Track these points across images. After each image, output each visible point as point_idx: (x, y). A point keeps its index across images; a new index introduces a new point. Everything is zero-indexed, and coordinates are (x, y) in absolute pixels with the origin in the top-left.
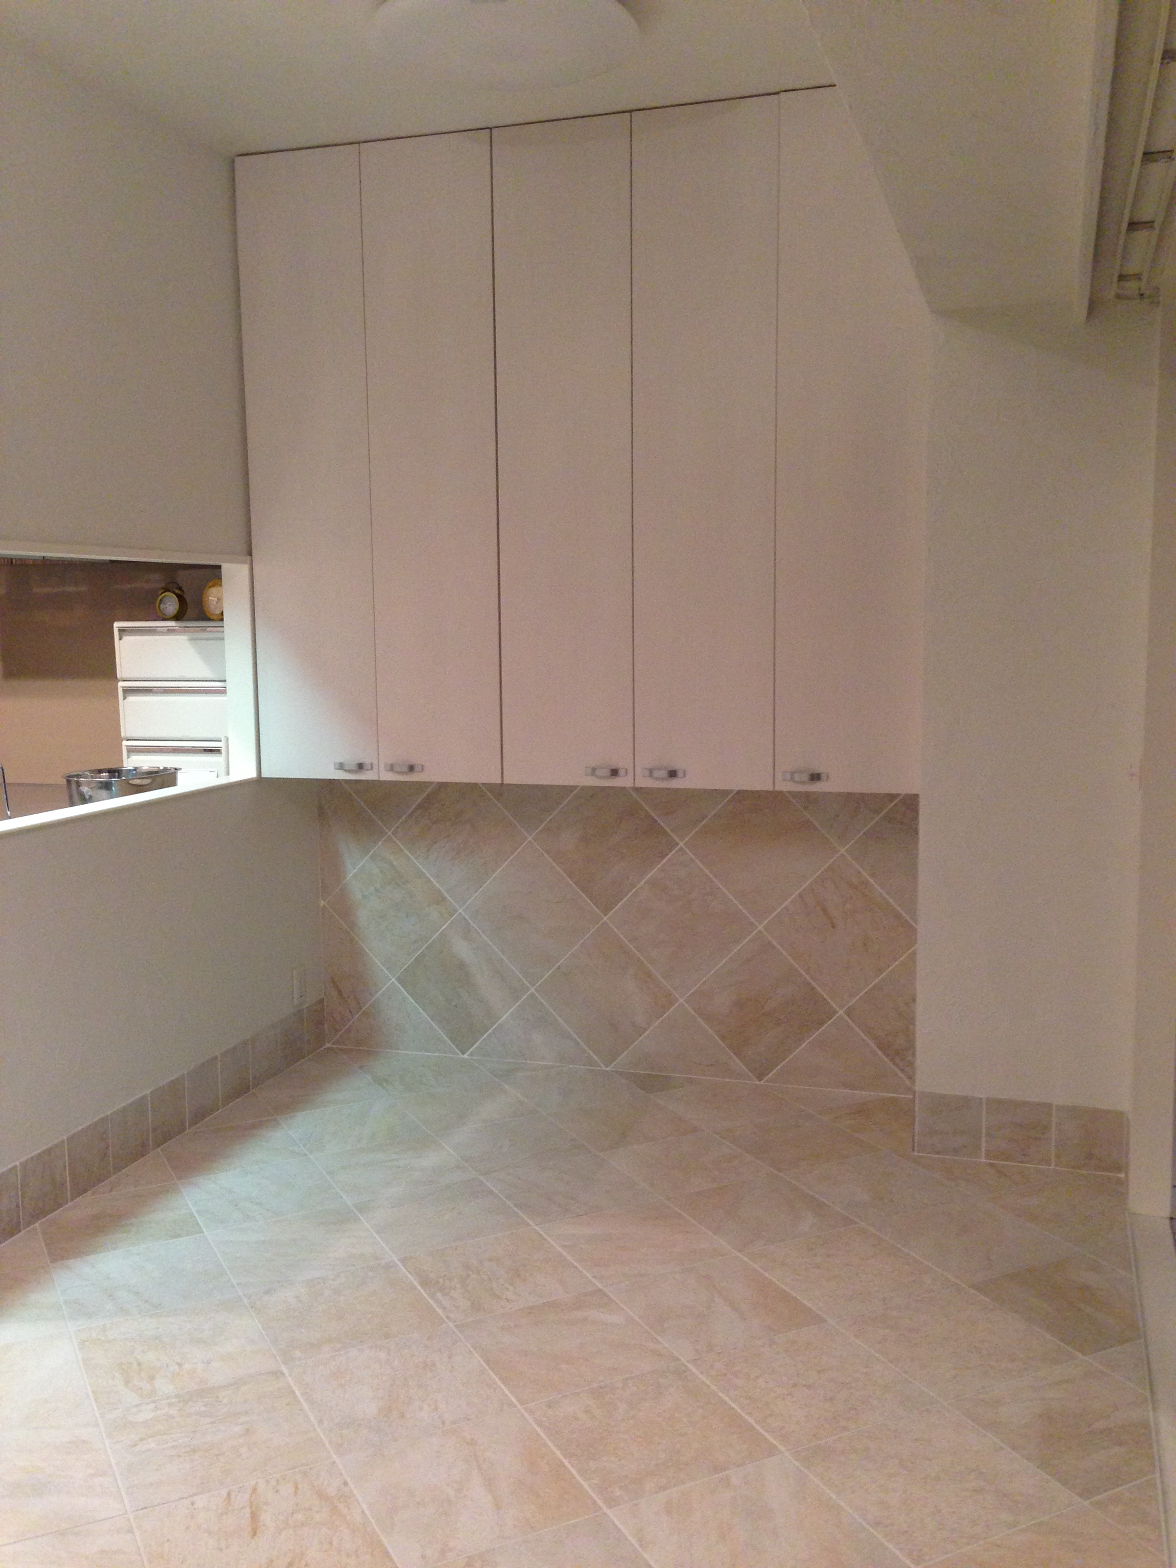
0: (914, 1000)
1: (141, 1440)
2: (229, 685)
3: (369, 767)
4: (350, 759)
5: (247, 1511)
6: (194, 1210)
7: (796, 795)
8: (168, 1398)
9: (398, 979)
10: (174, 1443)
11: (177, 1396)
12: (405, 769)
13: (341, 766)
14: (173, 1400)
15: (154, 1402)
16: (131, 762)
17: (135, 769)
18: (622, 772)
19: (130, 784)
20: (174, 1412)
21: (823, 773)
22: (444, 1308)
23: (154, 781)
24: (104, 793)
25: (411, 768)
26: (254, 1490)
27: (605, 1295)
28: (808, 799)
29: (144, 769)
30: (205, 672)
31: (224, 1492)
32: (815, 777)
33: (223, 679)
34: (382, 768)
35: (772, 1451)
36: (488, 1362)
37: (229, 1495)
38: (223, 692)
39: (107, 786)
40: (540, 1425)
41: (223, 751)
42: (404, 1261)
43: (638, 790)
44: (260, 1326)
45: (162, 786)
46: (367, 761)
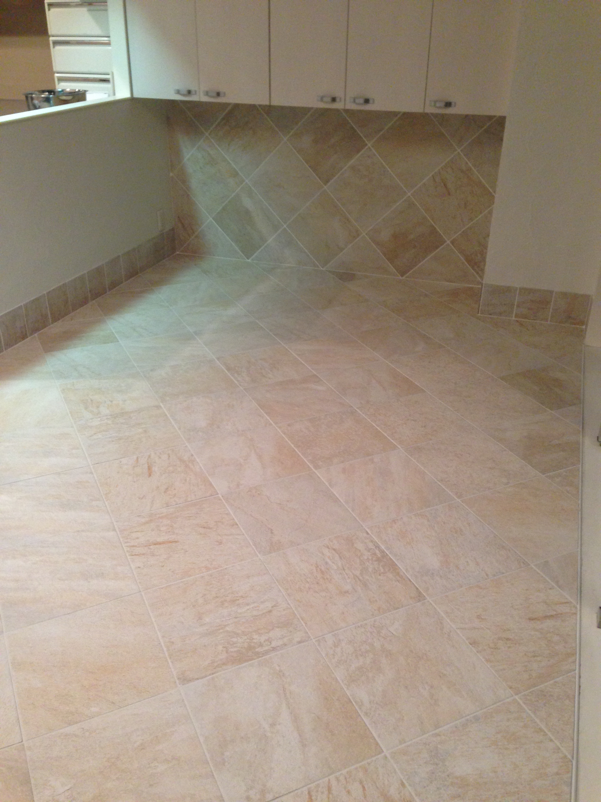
0: (488, 236)
1: (95, 434)
2: (112, 39)
3: (194, 93)
4: (183, 88)
5: (146, 466)
6: (114, 331)
7: (436, 116)
8: (106, 416)
9: (213, 218)
10: (111, 436)
11: (111, 415)
12: (215, 94)
13: (178, 92)
14: (109, 417)
15: (100, 417)
16: (60, 87)
17: (62, 91)
18: (338, 100)
19: (59, 99)
20: (109, 422)
21: (453, 102)
22: (238, 381)
23: (73, 98)
24: (46, 104)
25: (218, 94)
26: (149, 456)
27: (317, 377)
28: (443, 118)
29: (67, 91)
30: (97, 31)
31: (135, 457)
32: (448, 105)
33: (108, 35)
34: (202, 94)
35: (395, 448)
36: (259, 405)
37: (137, 458)
38: (109, 44)
39: (47, 100)
40: (284, 434)
41: (111, 81)
42: (218, 359)
43: (347, 111)
44: (149, 386)
45: (78, 101)
46: (192, 89)
